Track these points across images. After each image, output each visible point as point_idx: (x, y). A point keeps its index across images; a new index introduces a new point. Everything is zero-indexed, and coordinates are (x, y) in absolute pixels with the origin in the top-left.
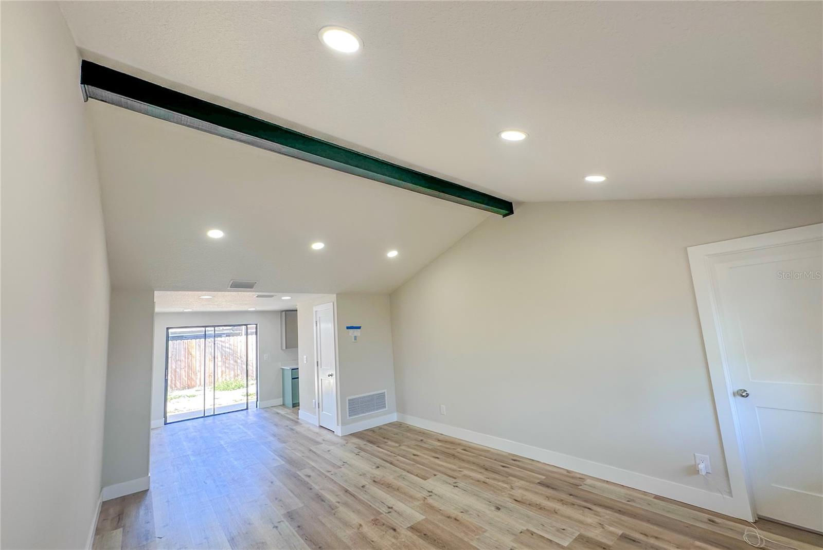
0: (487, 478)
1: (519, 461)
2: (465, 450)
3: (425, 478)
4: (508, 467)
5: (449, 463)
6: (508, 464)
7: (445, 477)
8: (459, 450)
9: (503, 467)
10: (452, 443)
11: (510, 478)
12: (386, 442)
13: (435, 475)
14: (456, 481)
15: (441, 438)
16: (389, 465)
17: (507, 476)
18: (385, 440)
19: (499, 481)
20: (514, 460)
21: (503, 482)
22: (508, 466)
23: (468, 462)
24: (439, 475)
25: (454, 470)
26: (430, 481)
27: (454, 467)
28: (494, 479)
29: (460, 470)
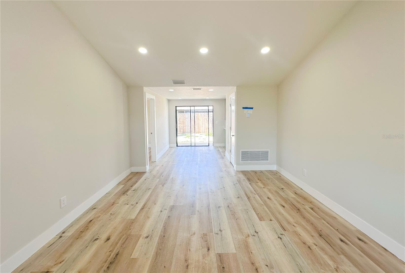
0: (315, 244)
1: (365, 243)
2: (312, 209)
3: (261, 219)
4: (346, 244)
5: (290, 215)
6: (349, 241)
7: (277, 226)
8: (307, 207)
9: (342, 241)
10: (305, 199)
11: (342, 256)
12: (257, 182)
13: (271, 220)
14: (284, 233)
15: (298, 192)
16: (246, 198)
17: (340, 253)
18: (258, 181)
19: (326, 253)
20: (360, 240)
21: (331, 257)
22: (349, 243)
23: (308, 221)
24: (274, 221)
25: (289, 223)
26: (263, 223)
27: (291, 220)
28: (323, 249)
29: (295, 224)
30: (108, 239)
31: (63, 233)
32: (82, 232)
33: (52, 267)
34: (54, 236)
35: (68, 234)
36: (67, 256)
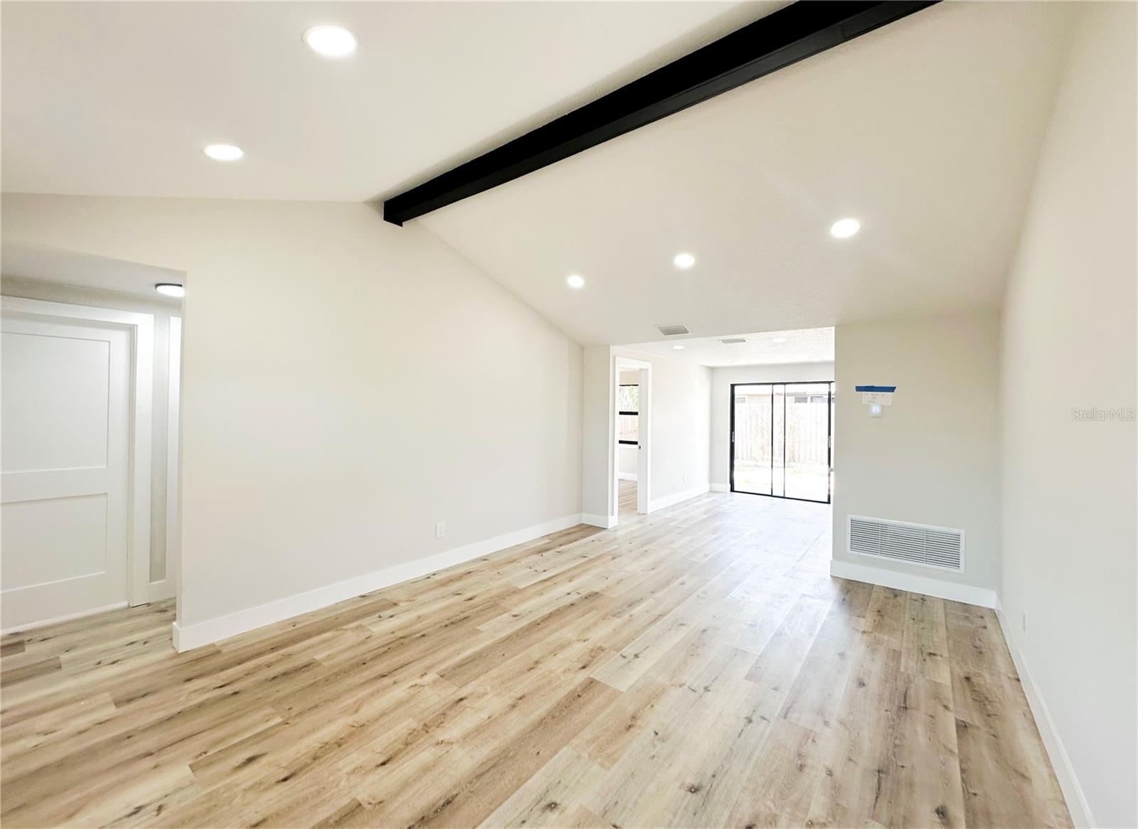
30: (470, 599)
31: (434, 575)
32: (451, 581)
33: (402, 601)
34: (424, 574)
35: (437, 578)
36: (421, 598)
